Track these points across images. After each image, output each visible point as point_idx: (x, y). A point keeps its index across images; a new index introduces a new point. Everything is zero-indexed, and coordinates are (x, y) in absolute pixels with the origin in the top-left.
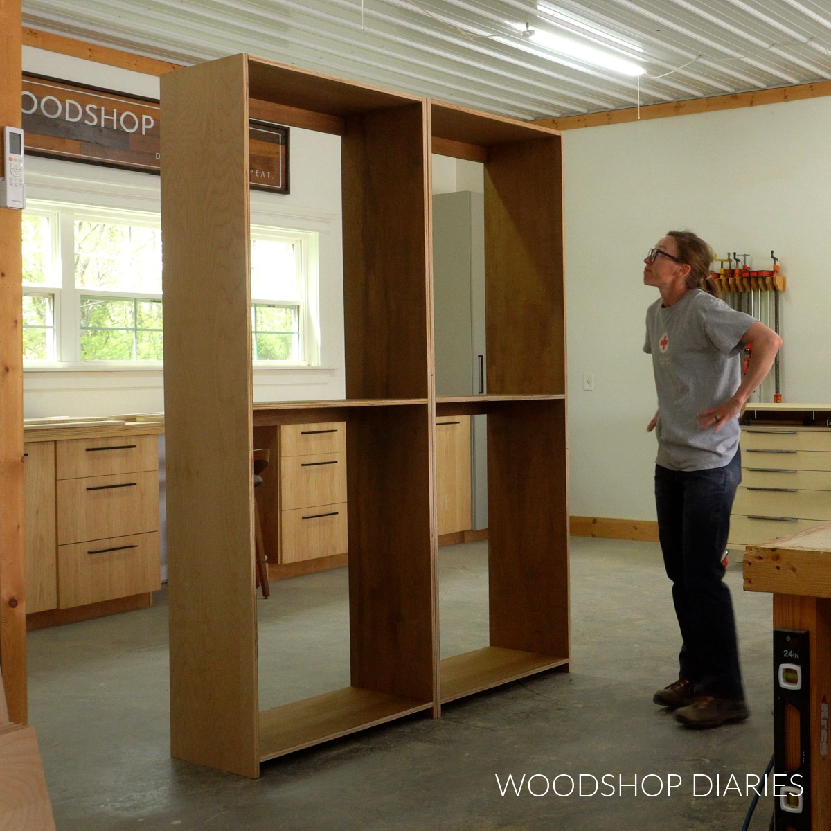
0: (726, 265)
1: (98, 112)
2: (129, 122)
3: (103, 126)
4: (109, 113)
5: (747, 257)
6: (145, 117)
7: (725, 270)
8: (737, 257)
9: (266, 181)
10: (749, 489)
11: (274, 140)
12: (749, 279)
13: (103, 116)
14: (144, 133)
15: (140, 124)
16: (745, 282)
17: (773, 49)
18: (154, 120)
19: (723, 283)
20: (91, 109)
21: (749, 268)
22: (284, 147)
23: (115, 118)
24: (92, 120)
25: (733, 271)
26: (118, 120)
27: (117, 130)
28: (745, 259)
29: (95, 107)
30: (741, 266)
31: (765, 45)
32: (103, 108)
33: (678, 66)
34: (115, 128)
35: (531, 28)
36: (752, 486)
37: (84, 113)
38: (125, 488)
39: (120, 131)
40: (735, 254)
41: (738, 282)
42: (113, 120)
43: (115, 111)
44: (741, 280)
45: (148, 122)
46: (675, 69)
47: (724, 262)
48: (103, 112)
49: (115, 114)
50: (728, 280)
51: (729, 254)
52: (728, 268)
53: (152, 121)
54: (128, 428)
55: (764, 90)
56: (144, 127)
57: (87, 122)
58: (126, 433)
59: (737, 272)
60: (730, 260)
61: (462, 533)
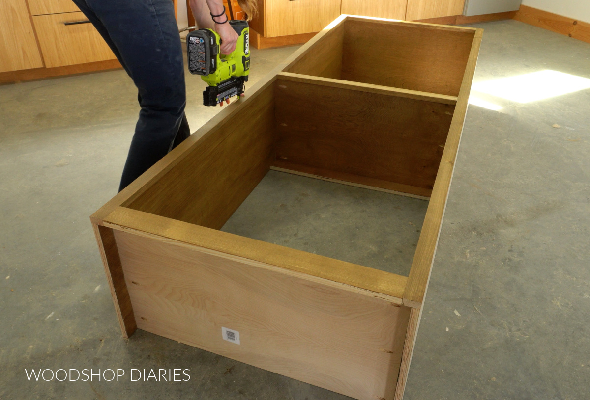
61: (455, 17)
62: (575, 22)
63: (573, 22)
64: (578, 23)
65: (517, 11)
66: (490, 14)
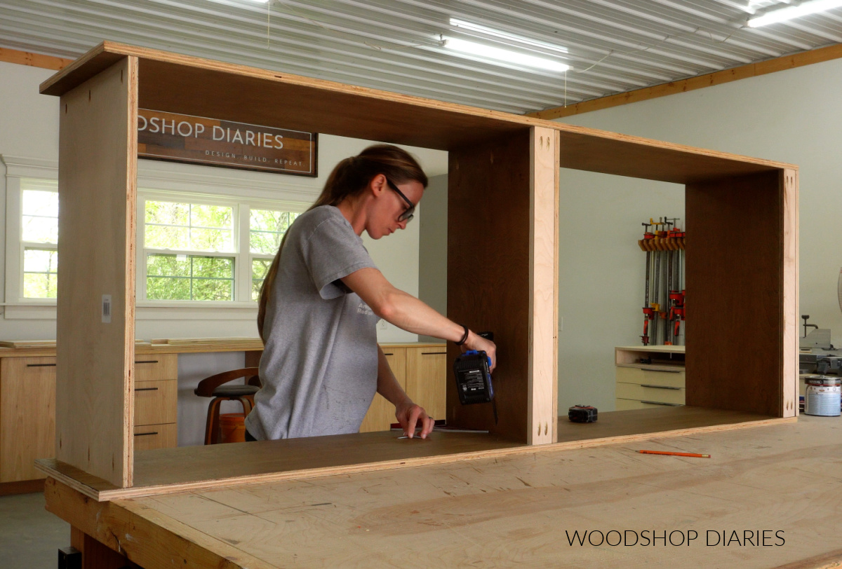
0: (660, 227)
1: (159, 123)
2: (185, 129)
3: (163, 132)
4: (168, 123)
5: (677, 221)
6: (197, 125)
7: (659, 232)
8: (667, 221)
9: (298, 168)
11: (306, 138)
12: (676, 239)
13: (164, 126)
14: (196, 136)
15: (194, 130)
16: (673, 242)
17: (670, 40)
18: (205, 127)
19: (656, 243)
20: (154, 121)
21: (679, 230)
22: (314, 142)
23: (173, 126)
24: (155, 129)
25: (666, 232)
26: (176, 128)
27: (175, 135)
28: (675, 222)
29: (158, 119)
30: (672, 227)
31: (662, 38)
32: (164, 120)
33: (598, 60)
34: (173, 133)
35: (444, 38)
37: (149, 125)
38: (150, 391)
39: (177, 135)
40: (666, 218)
41: (667, 242)
42: (171, 128)
43: (173, 121)
44: (670, 240)
45: (200, 128)
46: (595, 63)
47: (659, 226)
48: (164, 122)
49: (173, 124)
50: (660, 240)
51: (661, 218)
52: (661, 230)
53: (203, 128)
54: (152, 349)
55: (696, 77)
56: (197, 132)
57: (150, 130)
58: (151, 352)
59: (668, 233)
60: (661, 223)
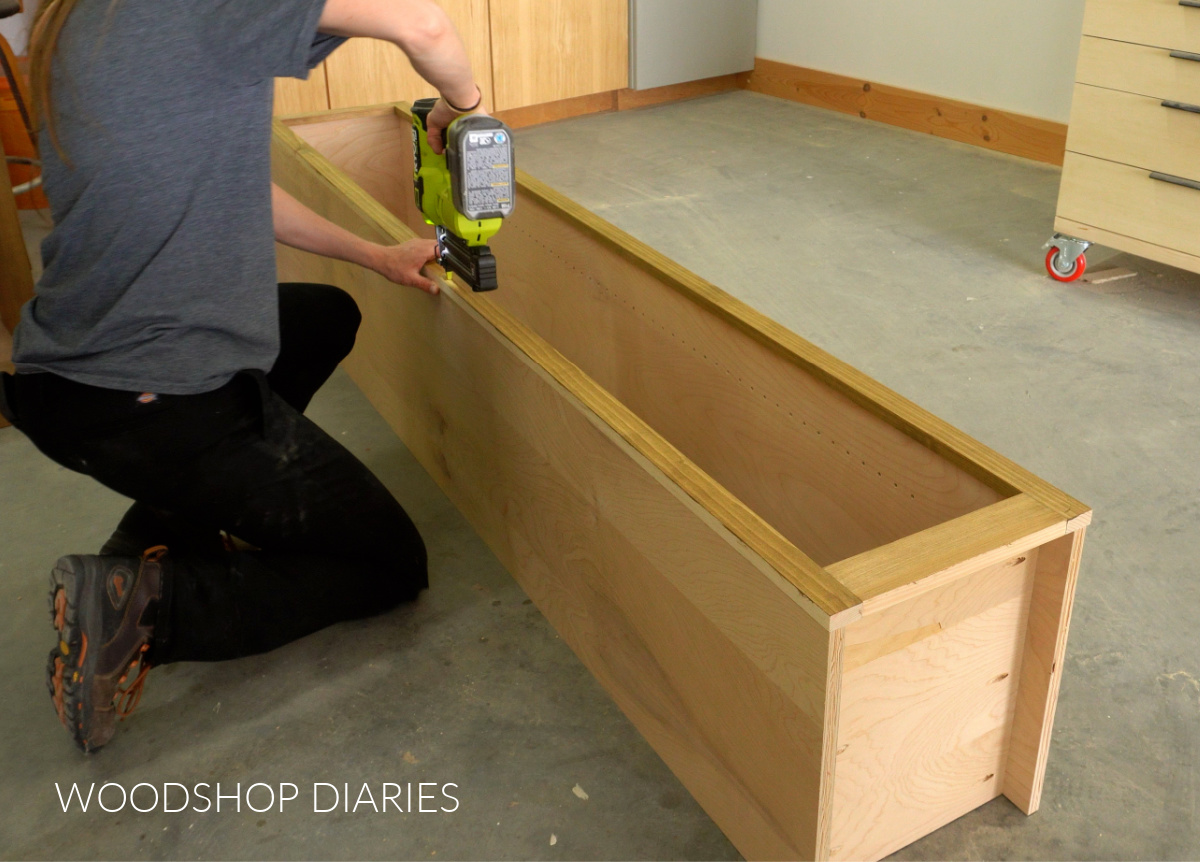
10: (1165, 105)
36: (1174, 98)
61: (614, 94)
62: (867, 87)
63: (862, 86)
64: (872, 87)
65: (751, 71)
66: (692, 82)
